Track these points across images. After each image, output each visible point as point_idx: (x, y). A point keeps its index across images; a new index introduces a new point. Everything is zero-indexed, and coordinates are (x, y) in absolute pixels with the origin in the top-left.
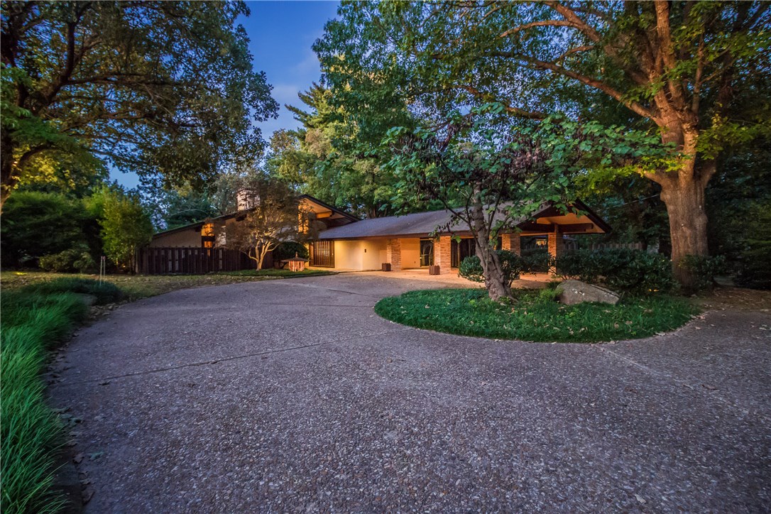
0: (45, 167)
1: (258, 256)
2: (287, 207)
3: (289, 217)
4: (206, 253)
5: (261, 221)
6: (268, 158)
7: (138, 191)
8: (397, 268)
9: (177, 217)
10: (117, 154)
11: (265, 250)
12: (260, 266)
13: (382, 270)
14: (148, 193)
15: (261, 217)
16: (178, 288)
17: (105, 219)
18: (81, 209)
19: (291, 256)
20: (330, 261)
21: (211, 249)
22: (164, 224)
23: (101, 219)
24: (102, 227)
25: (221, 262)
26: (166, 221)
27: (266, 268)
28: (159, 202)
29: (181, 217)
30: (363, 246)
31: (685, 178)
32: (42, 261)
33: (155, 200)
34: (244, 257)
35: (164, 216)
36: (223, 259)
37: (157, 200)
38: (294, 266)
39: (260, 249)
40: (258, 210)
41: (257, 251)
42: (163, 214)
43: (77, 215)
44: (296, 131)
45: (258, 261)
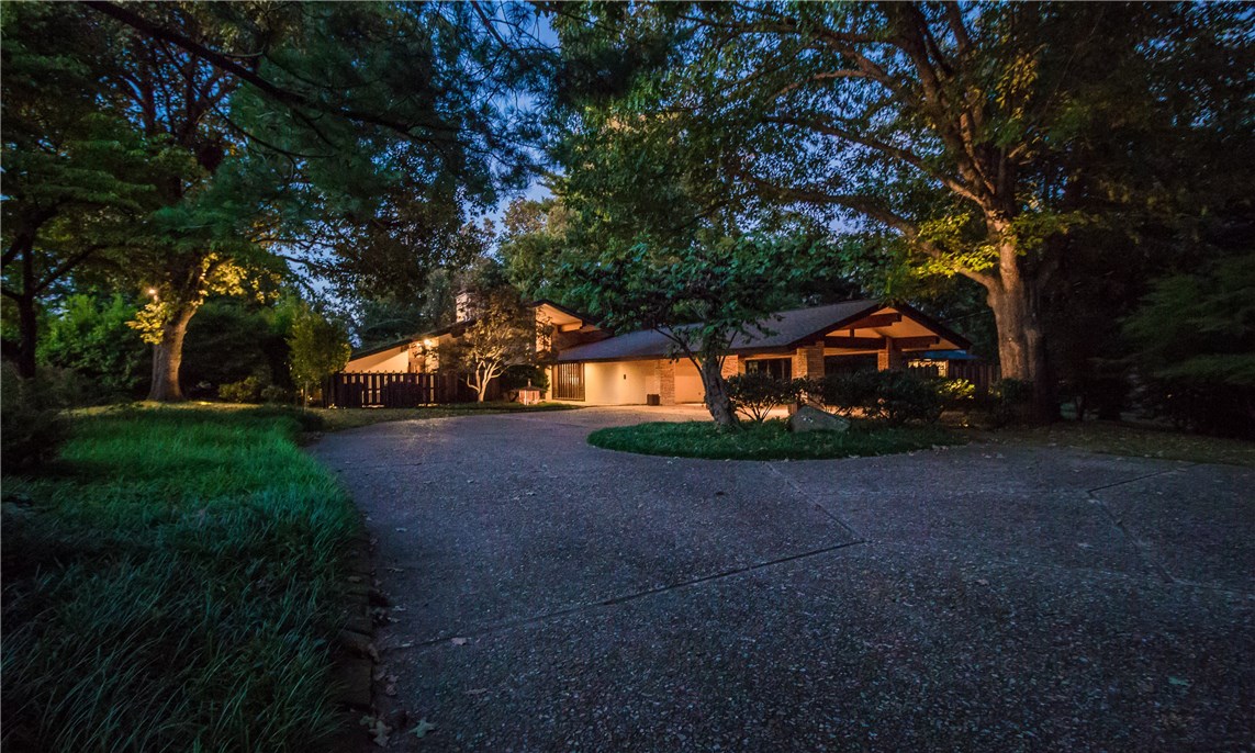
0: (229, 277)
1: (479, 384)
2: (516, 319)
3: (519, 331)
4: (414, 380)
5: (482, 338)
6: (502, 241)
7: (323, 295)
8: (668, 401)
9: (375, 331)
10: (313, 261)
11: (488, 376)
12: (481, 398)
13: (648, 404)
14: (337, 297)
15: (483, 332)
16: (383, 421)
17: (295, 338)
18: (262, 324)
19: (523, 385)
20: (579, 392)
21: (421, 375)
22: (357, 341)
23: (289, 338)
24: (289, 348)
25: (432, 391)
26: (360, 337)
27: (490, 400)
28: (352, 310)
29: (380, 331)
30: (622, 369)
31: (1009, 278)
32: (225, 389)
33: (345, 308)
34: (462, 386)
35: (358, 330)
36: (434, 388)
37: (349, 306)
38: (527, 397)
39: (482, 376)
40: (479, 323)
41: (478, 378)
42: (356, 326)
43: (259, 333)
44: (540, 201)
45: (479, 390)
